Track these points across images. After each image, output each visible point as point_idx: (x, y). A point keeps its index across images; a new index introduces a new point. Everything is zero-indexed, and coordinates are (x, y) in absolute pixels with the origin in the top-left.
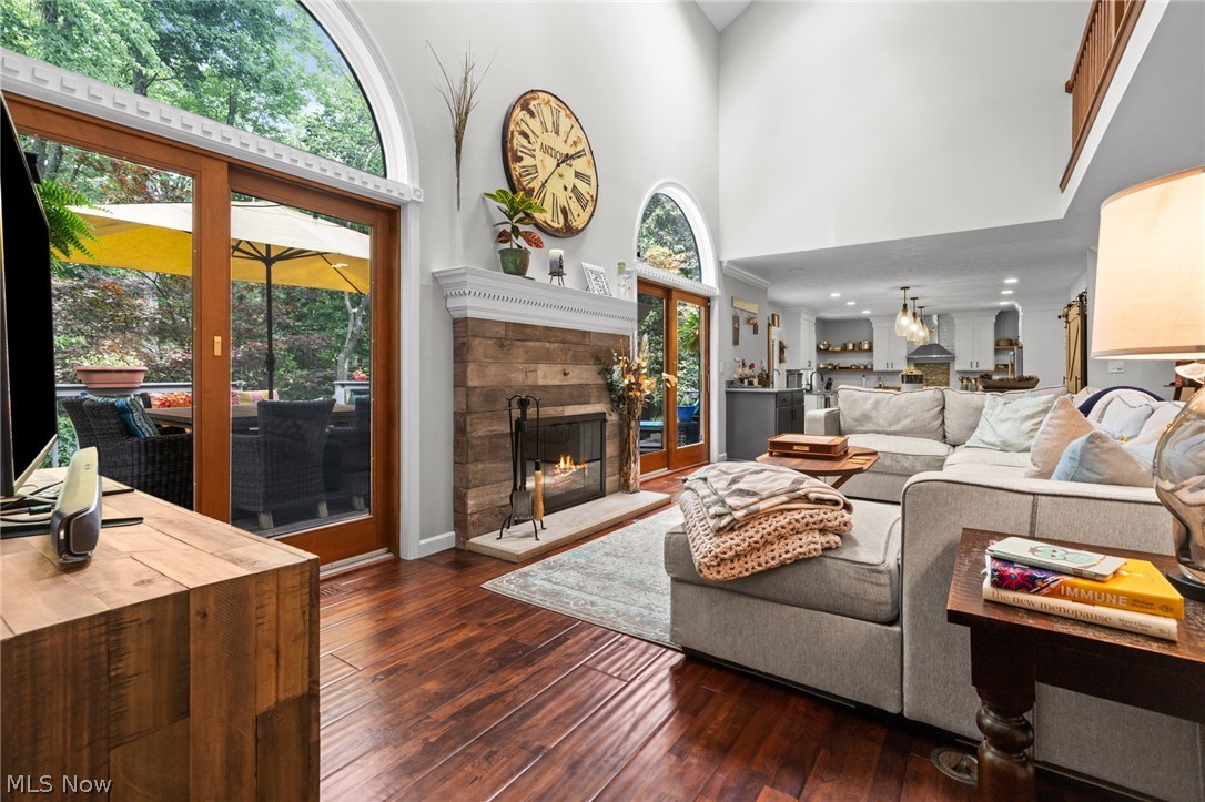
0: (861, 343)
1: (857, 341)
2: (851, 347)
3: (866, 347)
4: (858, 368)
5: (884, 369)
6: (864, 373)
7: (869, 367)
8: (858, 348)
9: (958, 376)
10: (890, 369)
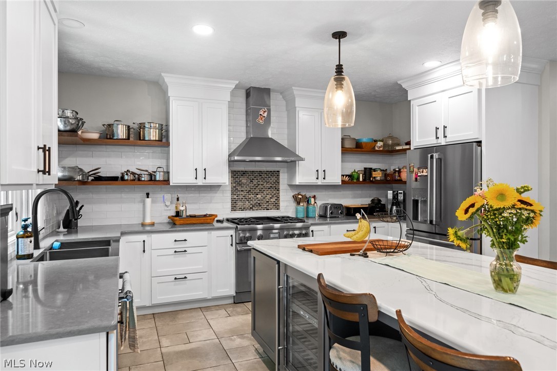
0: (142, 126)
1: (135, 120)
2: (121, 132)
3: (153, 135)
4: (137, 179)
5: (189, 179)
6: (149, 189)
7: (159, 177)
8: (136, 137)
9: (292, 193)
10: (200, 182)
